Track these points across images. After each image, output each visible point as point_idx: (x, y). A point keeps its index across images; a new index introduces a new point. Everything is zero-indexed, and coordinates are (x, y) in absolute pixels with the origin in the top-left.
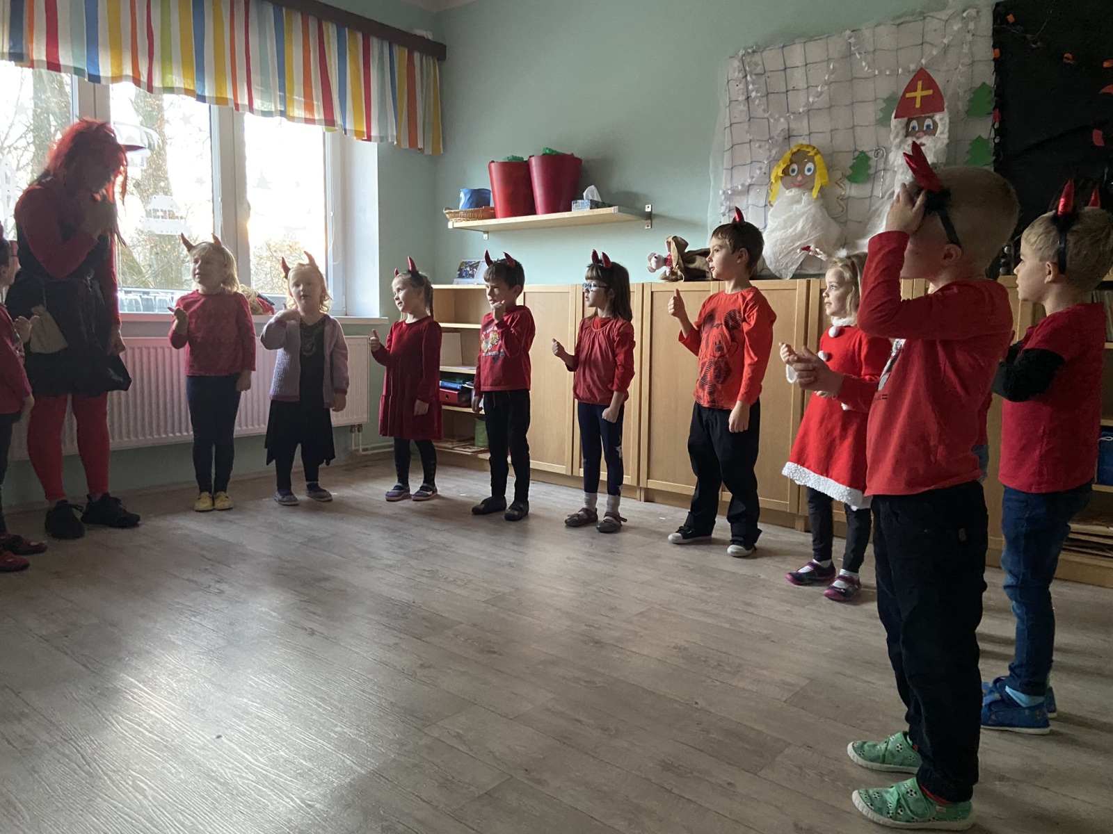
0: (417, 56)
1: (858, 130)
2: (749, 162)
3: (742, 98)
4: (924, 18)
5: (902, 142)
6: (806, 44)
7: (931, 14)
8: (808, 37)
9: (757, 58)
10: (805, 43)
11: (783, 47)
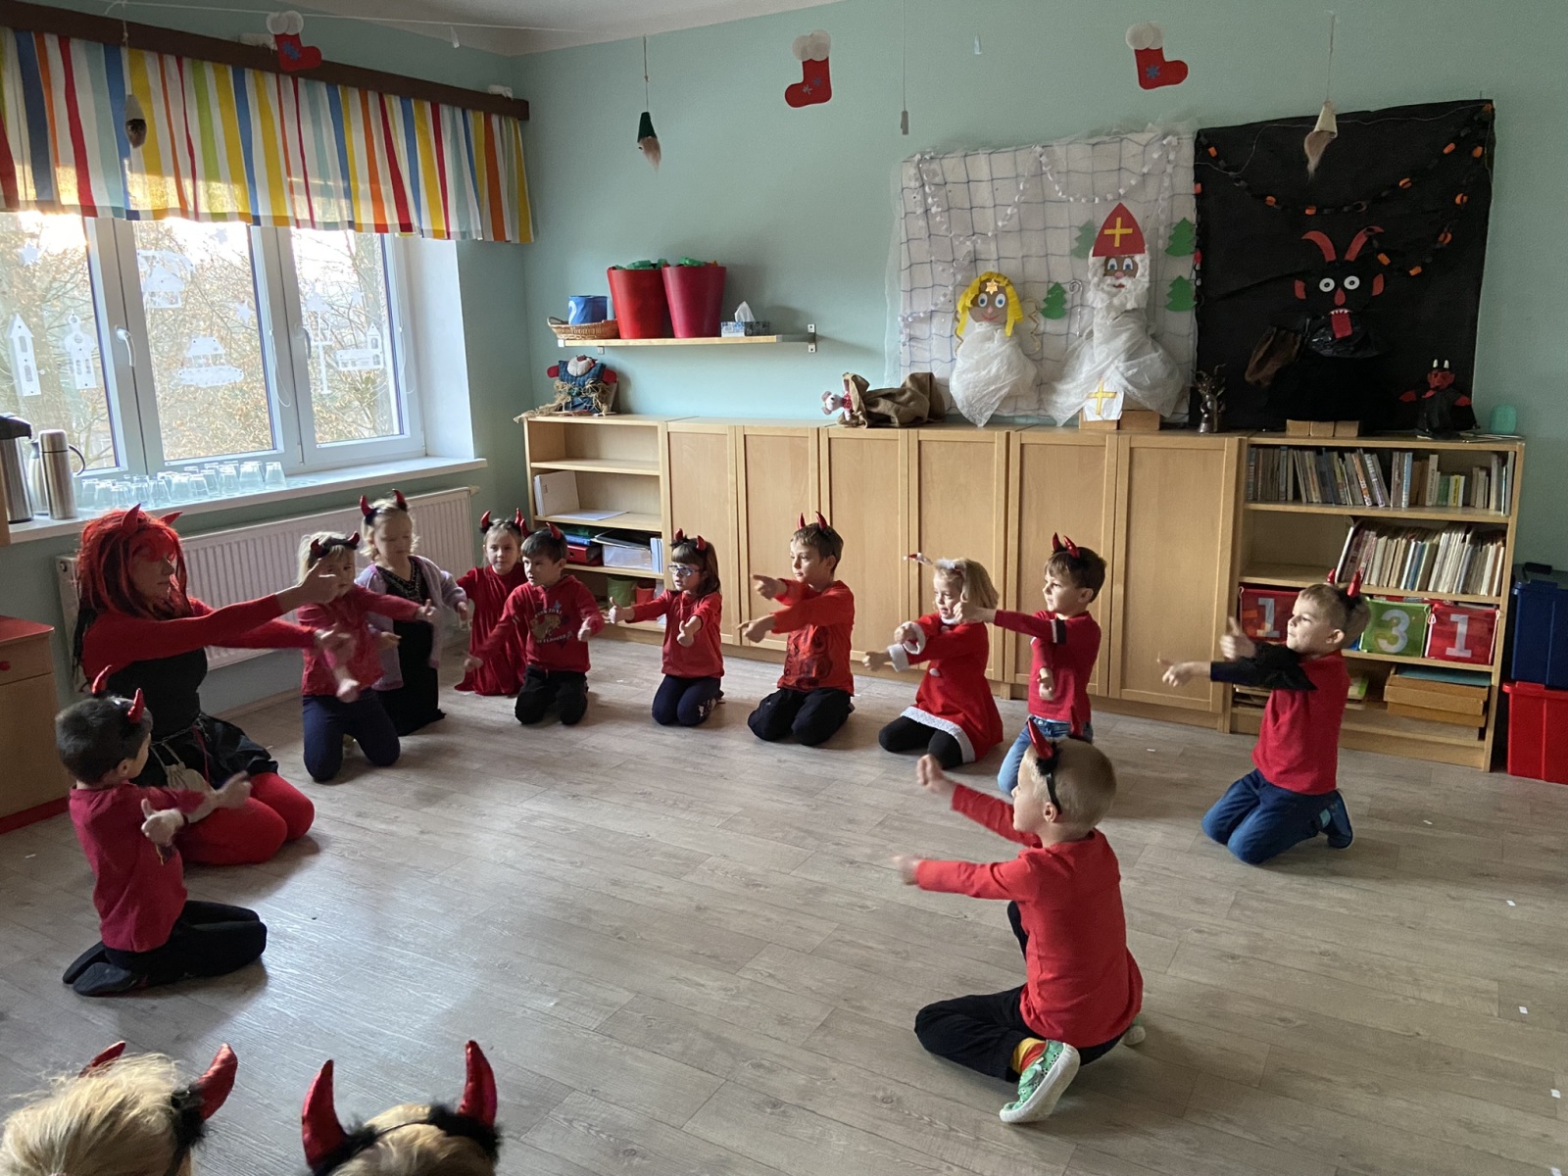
0: (495, 119)
1: (1053, 260)
2: (931, 285)
3: (920, 211)
4: (1122, 140)
5: (1101, 281)
6: (992, 156)
7: (1128, 136)
8: (994, 148)
9: (935, 166)
10: (990, 154)
11: (966, 156)
